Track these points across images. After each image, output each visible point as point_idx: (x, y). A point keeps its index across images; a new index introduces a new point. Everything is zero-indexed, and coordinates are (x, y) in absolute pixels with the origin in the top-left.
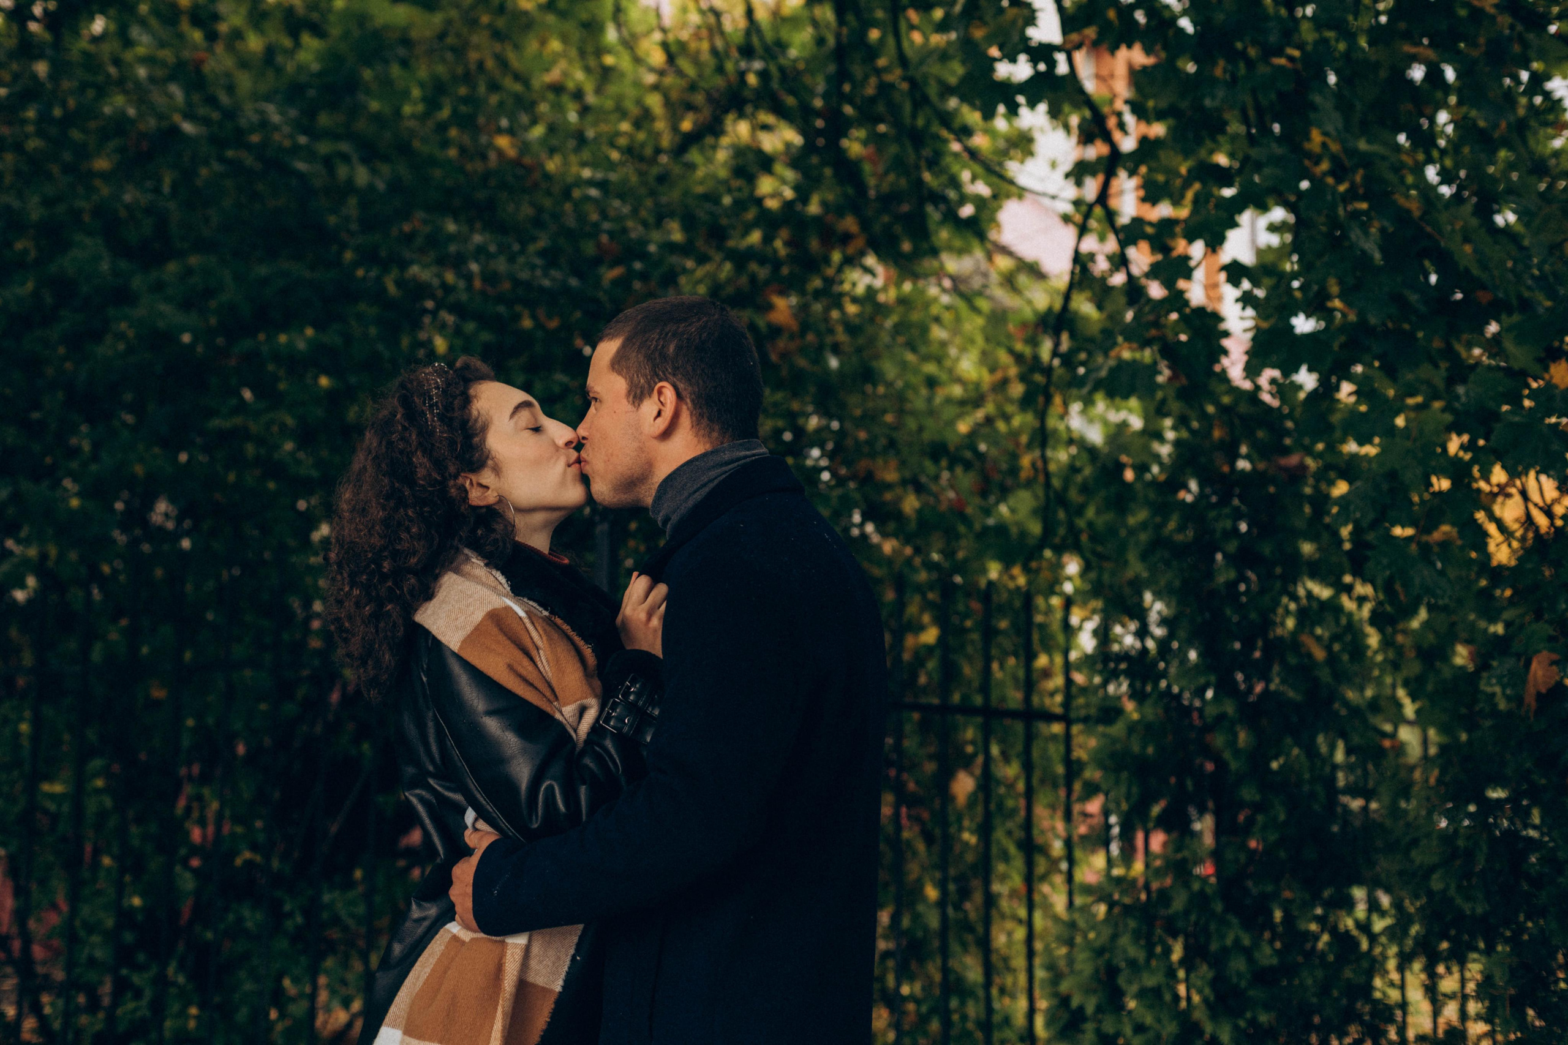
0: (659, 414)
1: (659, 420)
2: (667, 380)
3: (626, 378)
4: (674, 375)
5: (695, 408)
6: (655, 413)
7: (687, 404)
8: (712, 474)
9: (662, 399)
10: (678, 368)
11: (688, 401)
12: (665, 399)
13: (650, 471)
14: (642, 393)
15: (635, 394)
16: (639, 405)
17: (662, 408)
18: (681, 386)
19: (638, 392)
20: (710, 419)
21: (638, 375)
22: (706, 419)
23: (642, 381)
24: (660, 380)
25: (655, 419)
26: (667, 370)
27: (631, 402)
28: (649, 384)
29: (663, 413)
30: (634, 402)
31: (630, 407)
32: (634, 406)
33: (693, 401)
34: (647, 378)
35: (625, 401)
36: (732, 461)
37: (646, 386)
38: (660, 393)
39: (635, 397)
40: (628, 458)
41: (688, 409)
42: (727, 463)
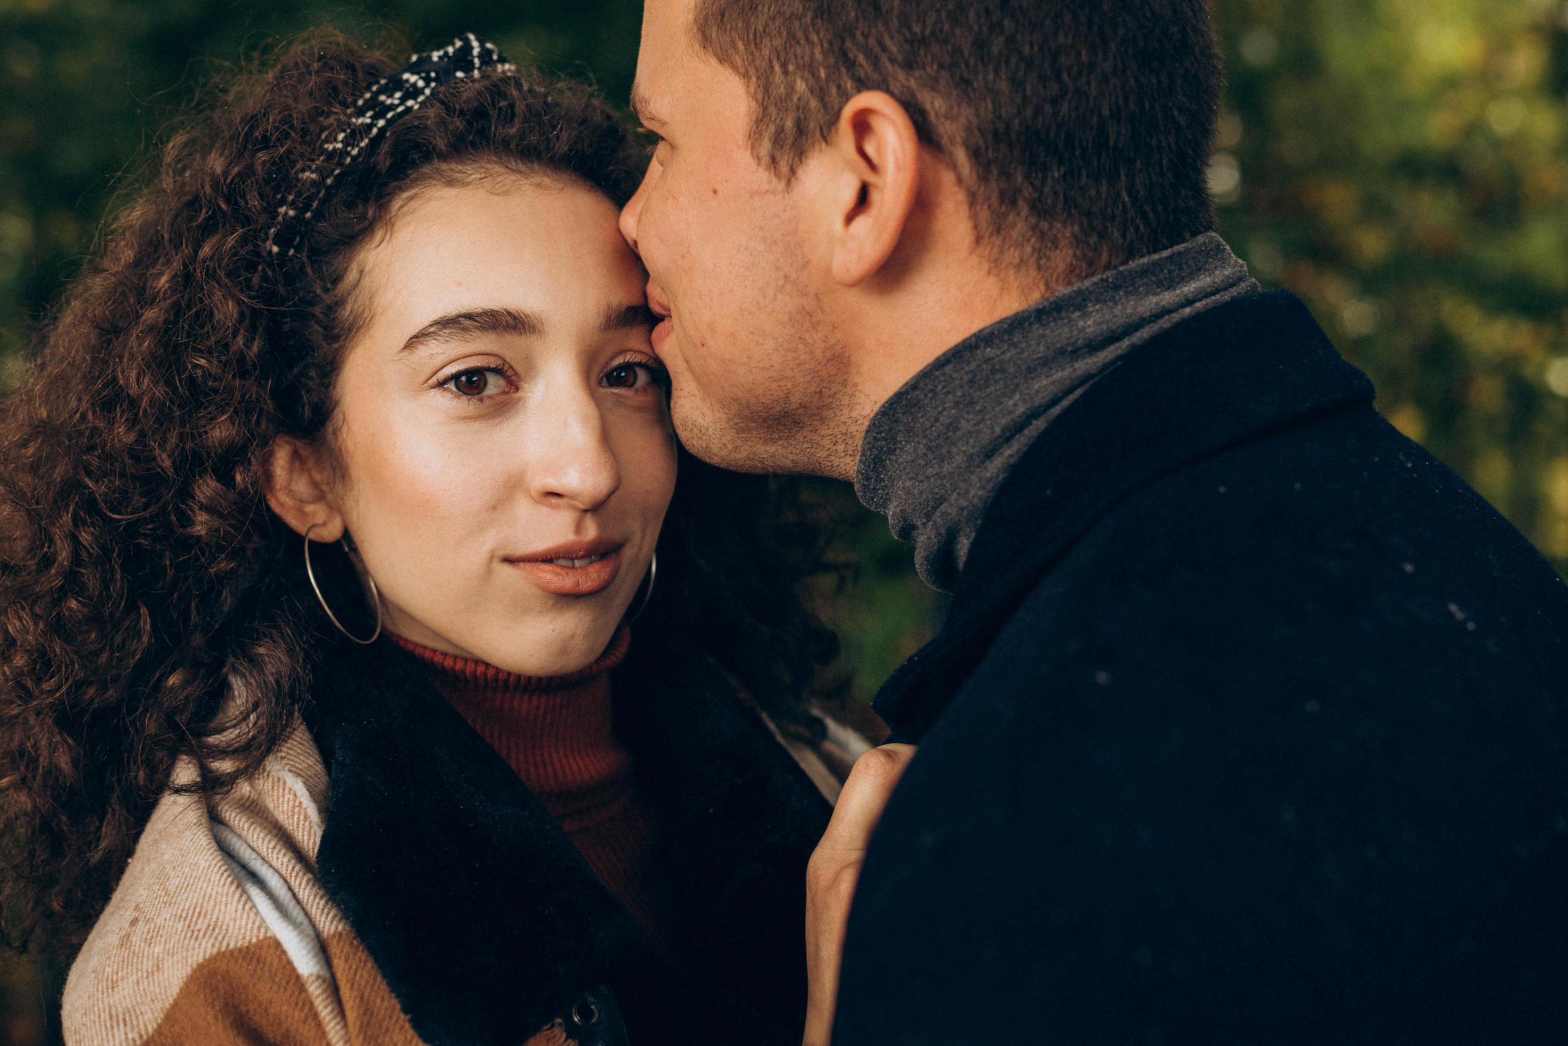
0: (863, 199)
1: (862, 223)
2: (883, 86)
3: (745, 76)
4: (909, 66)
5: (984, 178)
6: (848, 194)
7: (954, 167)
8: (1044, 385)
9: (870, 149)
10: (923, 41)
11: (961, 156)
12: (880, 149)
13: (844, 383)
14: (801, 130)
15: (780, 130)
16: (793, 171)
17: (871, 178)
18: (934, 103)
19: (789, 123)
20: (1040, 210)
21: (786, 72)
22: (1024, 209)
23: (801, 86)
24: (863, 85)
25: (849, 219)
26: (884, 49)
27: (766, 159)
28: (820, 93)
29: (875, 196)
30: (774, 160)
31: (762, 177)
32: (778, 176)
33: (975, 154)
34: (815, 75)
35: (744, 157)
36: (1112, 338)
37: (814, 103)
38: (862, 125)
39: (778, 141)
40: (770, 345)
41: (960, 181)
42: (1093, 346)
